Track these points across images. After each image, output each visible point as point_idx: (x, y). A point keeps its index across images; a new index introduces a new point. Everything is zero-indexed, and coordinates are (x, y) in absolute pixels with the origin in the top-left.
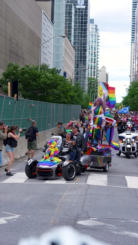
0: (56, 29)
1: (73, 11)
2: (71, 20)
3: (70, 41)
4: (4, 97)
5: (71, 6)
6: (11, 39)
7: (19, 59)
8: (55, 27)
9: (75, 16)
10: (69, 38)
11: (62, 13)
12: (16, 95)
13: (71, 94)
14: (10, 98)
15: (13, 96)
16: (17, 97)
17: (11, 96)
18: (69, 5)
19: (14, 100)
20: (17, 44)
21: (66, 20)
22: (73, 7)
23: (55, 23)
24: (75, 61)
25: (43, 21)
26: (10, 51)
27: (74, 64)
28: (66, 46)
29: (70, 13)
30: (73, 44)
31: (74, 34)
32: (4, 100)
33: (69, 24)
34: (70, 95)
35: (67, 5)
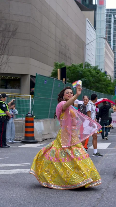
0: (98, 34)
1: (112, 20)
2: (110, 28)
3: (110, 45)
4: (54, 80)
5: (110, 16)
6: (60, 42)
7: (67, 59)
8: (97, 33)
9: (114, 25)
10: (109, 43)
11: (103, 21)
12: (64, 79)
13: (111, 88)
14: (59, 80)
15: (62, 80)
16: (65, 81)
17: (60, 79)
18: (109, 15)
19: (63, 83)
20: (66, 46)
21: (106, 28)
22: (112, 16)
23: (97, 29)
24: (114, 62)
25: (87, 27)
26: (60, 52)
27: (113, 65)
28: (106, 49)
29: (110, 22)
30: (112, 48)
31: (113, 39)
32: (54, 82)
33: (109, 31)
34: (110, 90)
35: (107, 15)
